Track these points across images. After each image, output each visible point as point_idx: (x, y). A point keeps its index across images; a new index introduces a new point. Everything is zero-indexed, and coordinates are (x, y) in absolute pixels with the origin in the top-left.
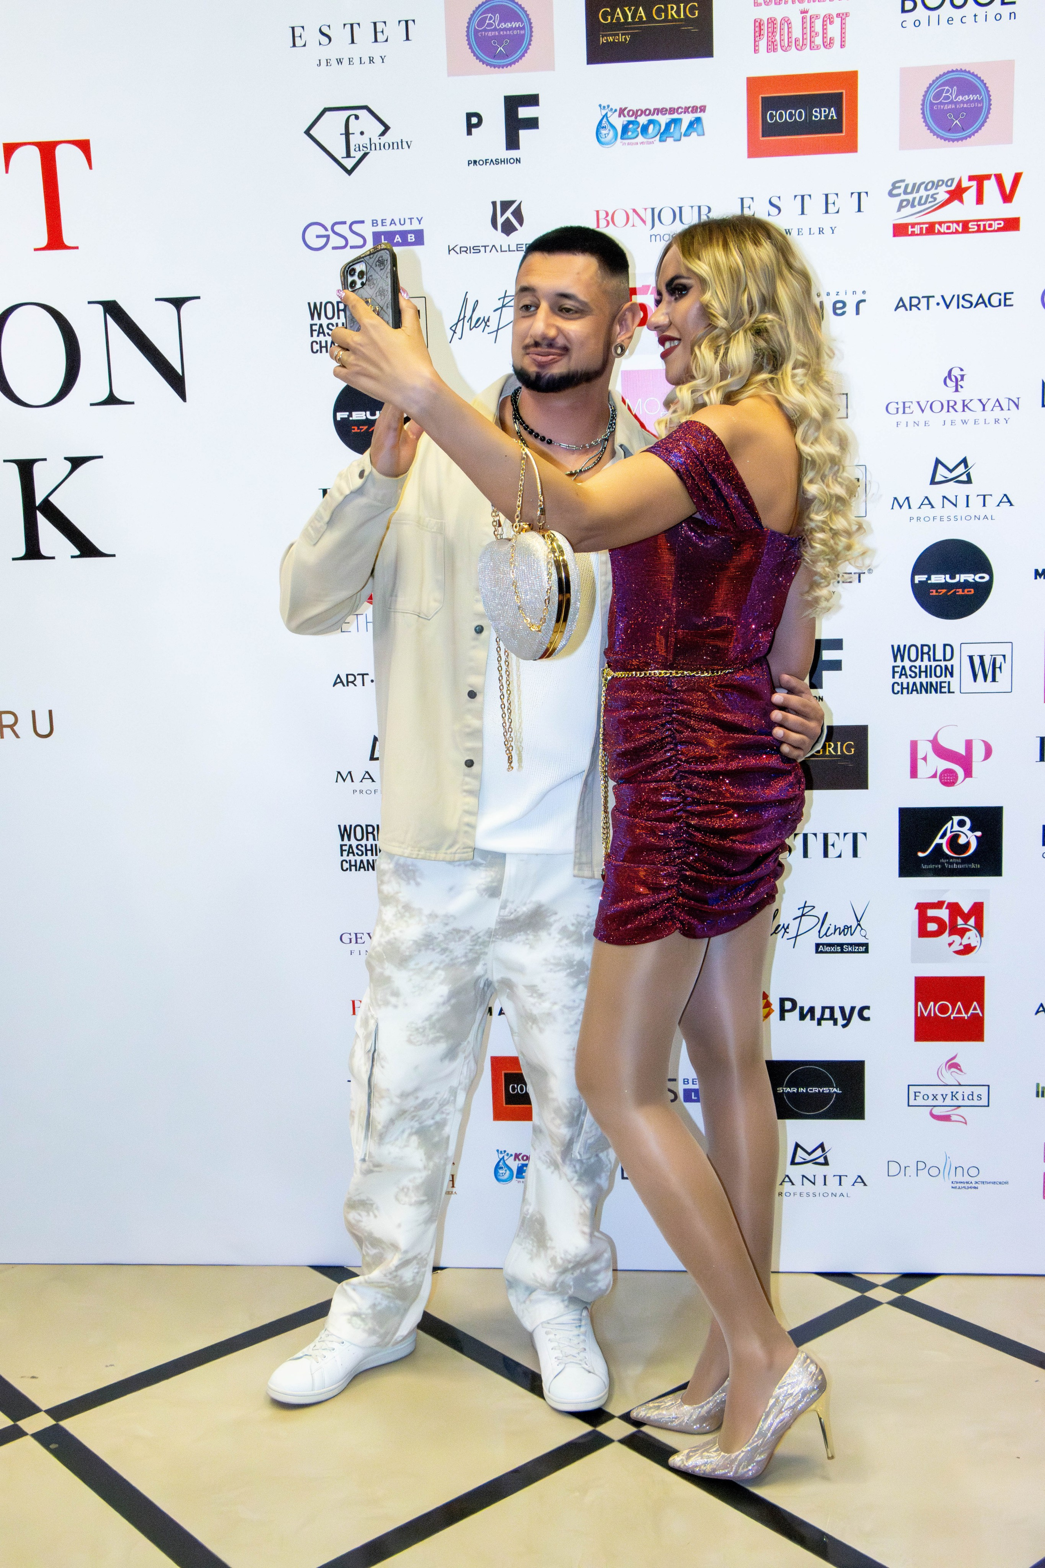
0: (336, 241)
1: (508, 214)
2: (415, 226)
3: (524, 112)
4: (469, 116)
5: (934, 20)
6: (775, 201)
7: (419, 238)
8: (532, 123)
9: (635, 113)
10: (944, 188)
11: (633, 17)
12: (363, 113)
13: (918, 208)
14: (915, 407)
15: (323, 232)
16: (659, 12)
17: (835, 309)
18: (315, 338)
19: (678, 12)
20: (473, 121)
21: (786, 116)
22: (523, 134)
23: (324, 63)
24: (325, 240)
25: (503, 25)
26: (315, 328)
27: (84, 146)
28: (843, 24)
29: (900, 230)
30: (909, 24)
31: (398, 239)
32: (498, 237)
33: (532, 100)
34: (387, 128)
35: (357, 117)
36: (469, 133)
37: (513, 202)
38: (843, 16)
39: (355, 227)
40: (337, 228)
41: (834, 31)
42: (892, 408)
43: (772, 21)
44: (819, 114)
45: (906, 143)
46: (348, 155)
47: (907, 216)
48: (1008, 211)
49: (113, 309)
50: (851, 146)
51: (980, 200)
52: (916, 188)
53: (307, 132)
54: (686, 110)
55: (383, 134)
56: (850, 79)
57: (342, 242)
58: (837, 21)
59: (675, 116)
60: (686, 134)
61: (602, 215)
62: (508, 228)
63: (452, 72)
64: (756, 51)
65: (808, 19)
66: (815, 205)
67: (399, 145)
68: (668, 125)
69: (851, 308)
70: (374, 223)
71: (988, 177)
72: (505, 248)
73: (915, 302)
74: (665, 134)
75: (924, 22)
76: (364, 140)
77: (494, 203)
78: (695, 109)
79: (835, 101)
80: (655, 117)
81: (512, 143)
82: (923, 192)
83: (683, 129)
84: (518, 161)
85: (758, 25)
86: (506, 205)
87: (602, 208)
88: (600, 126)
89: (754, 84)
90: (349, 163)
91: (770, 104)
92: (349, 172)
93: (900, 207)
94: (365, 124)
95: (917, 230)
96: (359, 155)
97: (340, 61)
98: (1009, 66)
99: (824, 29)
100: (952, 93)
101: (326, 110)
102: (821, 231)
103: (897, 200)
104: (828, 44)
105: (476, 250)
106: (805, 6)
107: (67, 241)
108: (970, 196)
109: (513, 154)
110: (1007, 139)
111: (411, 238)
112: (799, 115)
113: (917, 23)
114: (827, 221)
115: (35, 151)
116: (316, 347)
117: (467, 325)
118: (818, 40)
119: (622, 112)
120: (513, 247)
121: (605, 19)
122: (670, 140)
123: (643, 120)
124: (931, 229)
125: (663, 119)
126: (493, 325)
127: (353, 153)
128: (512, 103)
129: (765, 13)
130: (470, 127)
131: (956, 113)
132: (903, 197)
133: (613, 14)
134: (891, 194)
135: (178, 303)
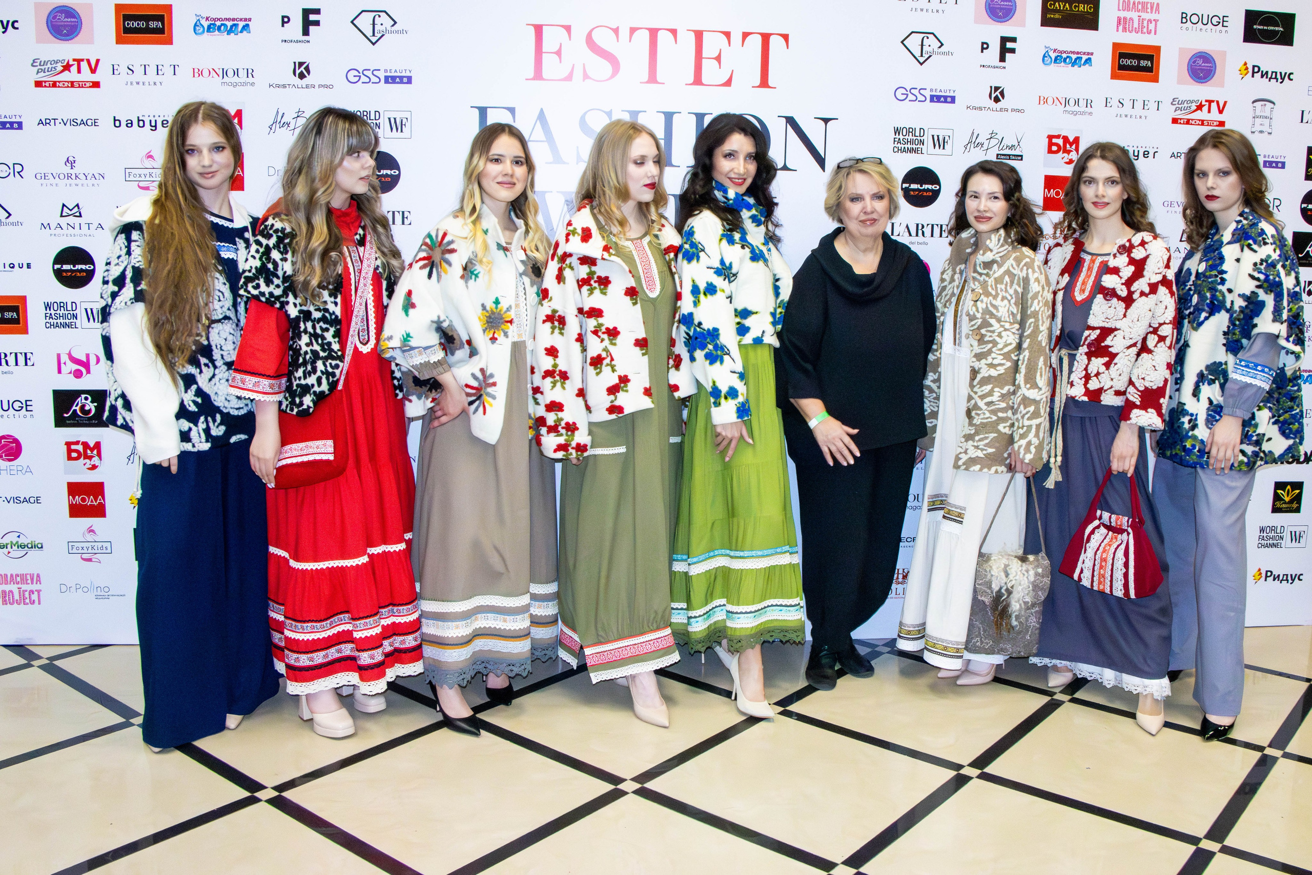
0: (911, 97)
1: (997, 93)
2: (952, 94)
3: (1009, 45)
4: (983, 44)
5: (1194, 29)
6: (1121, 101)
7: (953, 100)
8: (1013, 51)
9: (1061, 52)
10: (1194, 104)
11: (1064, 7)
12: (931, 36)
13: (1183, 112)
14: (1176, 204)
15: (906, 92)
16: (1075, 7)
17: (1144, 154)
18: (896, 145)
19: (1084, 8)
20: (984, 46)
21: (1129, 62)
22: (1008, 55)
23: (914, 10)
24: (905, 96)
25: (1003, 3)
26: (897, 140)
27: (786, 37)
28: (1156, 24)
29: (1175, 121)
30: (1184, 28)
31: (942, 99)
32: (992, 104)
33: (1014, 40)
34: (942, 45)
35: (928, 38)
36: (982, 52)
37: (999, 88)
38: (1156, 21)
39: (922, 91)
40: (912, 91)
41: (1152, 26)
42: (1166, 204)
43: (1125, 18)
44: (1143, 63)
45: (1180, 82)
46: (922, 56)
47: (1178, 114)
48: (1221, 118)
49: (791, 121)
50: (1155, 79)
51: (1209, 111)
52: (1183, 102)
53: (902, 42)
54: (1084, 54)
55: (940, 47)
56: (1157, 49)
57: (915, 98)
58: (1153, 22)
59: (1079, 56)
60: (1084, 64)
61: (1042, 98)
62: (997, 100)
63: (976, 22)
64: (1117, 31)
65: (1141, 20)
66: (1138, 105)
67: (948, 53)
68: (1076, 59)
69: (1151, 155)
70: (931, 90)
71: (1213, 101)
72: (994, 109)
73: (1179, 155)
74: (1074, 64)
75: (1190, 29)
76: (930, 49)
77: (991, 87)
78: (1088, 54)
79: (1150, 58)
80: (1070, 55)
81: (1002, 59)
82: (1185, 105)
83: (1083, 62)
84: (1004, 68)
85: (1119, 19)
86: (997, 89)
87: (1042, 95)
88: (1044, 56)
89: (1116, 46)
90: (921, 60)
91: (1122, 56)
92: (921, 64)
93: (1176, 110)
94: (931, 41)
95: (1182, 122)
96: (927, 56)
97: (922, 10)
98: (1224, 54)
99: (1148, 25)
100: (1200, 62)
101: (912, 32)
102: (1140, 117)
103: (1174, 107)
104: (1149, 32)
105: (980, 109)
106: (1140, 14)
107: (770, 84)
108: (1205, 109)
109: (1002, 64)
110: (1222, 85)
111: (949, 100)
112: (1134, 62)
113: (1187, 29)
114: (1144, 113)
115: (759, 38)
116: (896, 150)
117: (972, 146)
118: (1145, 30)
119: (1055, 51)
120: (998, 109)
121: (1051, 6)
122: (1076, 67)
123: (1064, 56)
124: (1188, 122)
125: (1074, 57)
126: (985, 147)
127: (924, 55)
128: (1004, 40)
129: (1123, 14)
130: (983, 49)
131: (1202, 70)
132: (1177, 106)
133: (1054, 5)
134: (1172, 103)
135: (826, 121)
